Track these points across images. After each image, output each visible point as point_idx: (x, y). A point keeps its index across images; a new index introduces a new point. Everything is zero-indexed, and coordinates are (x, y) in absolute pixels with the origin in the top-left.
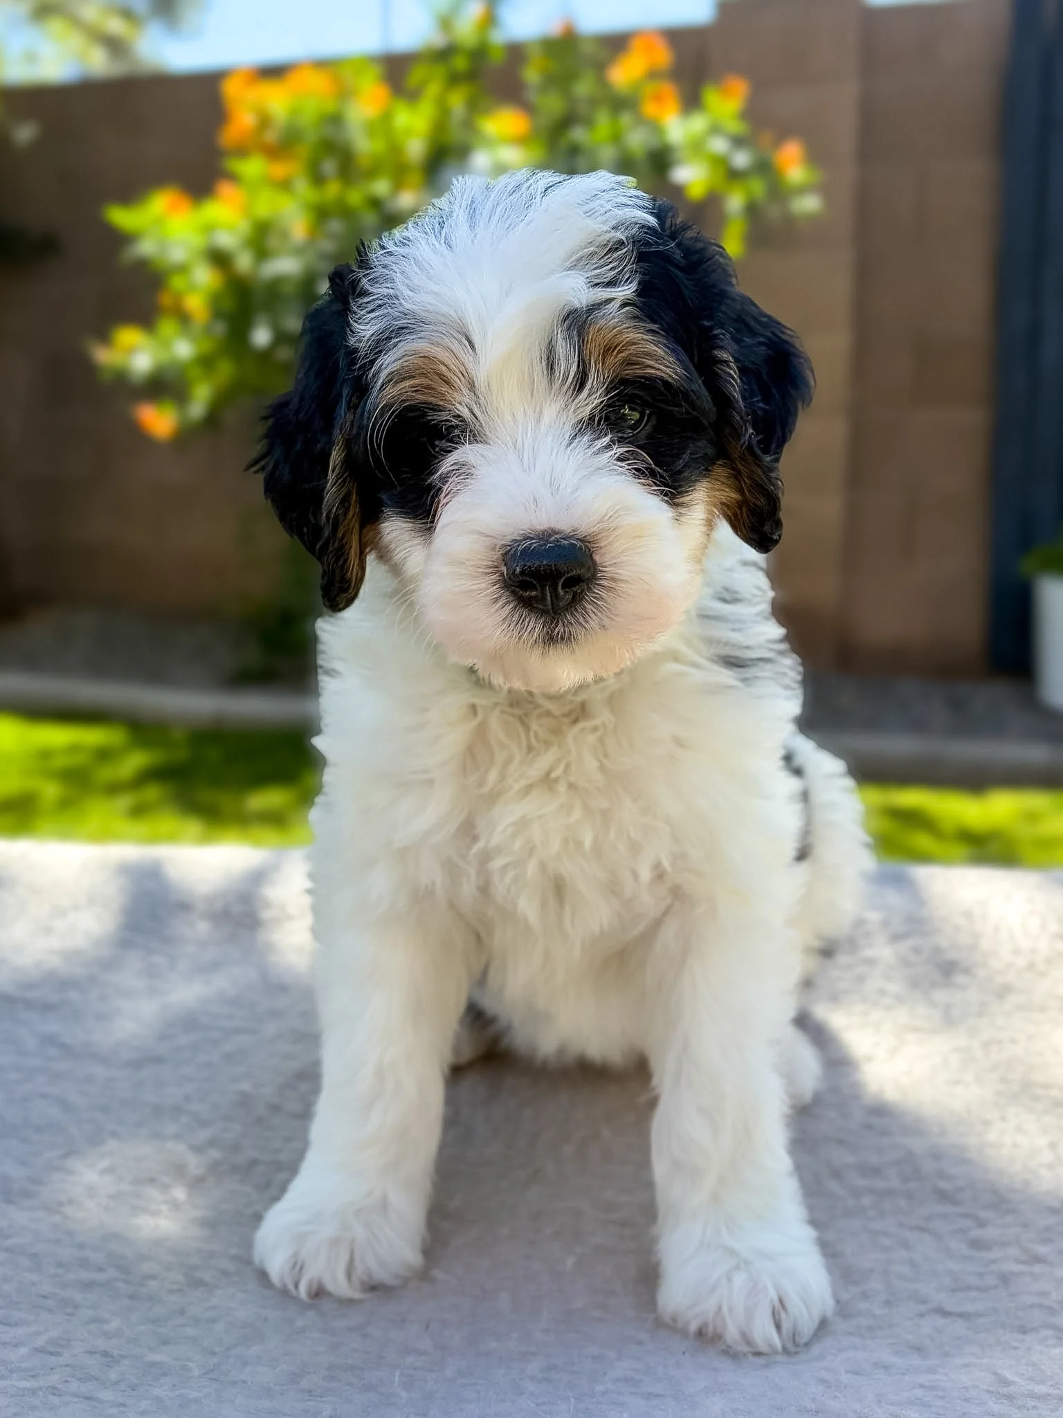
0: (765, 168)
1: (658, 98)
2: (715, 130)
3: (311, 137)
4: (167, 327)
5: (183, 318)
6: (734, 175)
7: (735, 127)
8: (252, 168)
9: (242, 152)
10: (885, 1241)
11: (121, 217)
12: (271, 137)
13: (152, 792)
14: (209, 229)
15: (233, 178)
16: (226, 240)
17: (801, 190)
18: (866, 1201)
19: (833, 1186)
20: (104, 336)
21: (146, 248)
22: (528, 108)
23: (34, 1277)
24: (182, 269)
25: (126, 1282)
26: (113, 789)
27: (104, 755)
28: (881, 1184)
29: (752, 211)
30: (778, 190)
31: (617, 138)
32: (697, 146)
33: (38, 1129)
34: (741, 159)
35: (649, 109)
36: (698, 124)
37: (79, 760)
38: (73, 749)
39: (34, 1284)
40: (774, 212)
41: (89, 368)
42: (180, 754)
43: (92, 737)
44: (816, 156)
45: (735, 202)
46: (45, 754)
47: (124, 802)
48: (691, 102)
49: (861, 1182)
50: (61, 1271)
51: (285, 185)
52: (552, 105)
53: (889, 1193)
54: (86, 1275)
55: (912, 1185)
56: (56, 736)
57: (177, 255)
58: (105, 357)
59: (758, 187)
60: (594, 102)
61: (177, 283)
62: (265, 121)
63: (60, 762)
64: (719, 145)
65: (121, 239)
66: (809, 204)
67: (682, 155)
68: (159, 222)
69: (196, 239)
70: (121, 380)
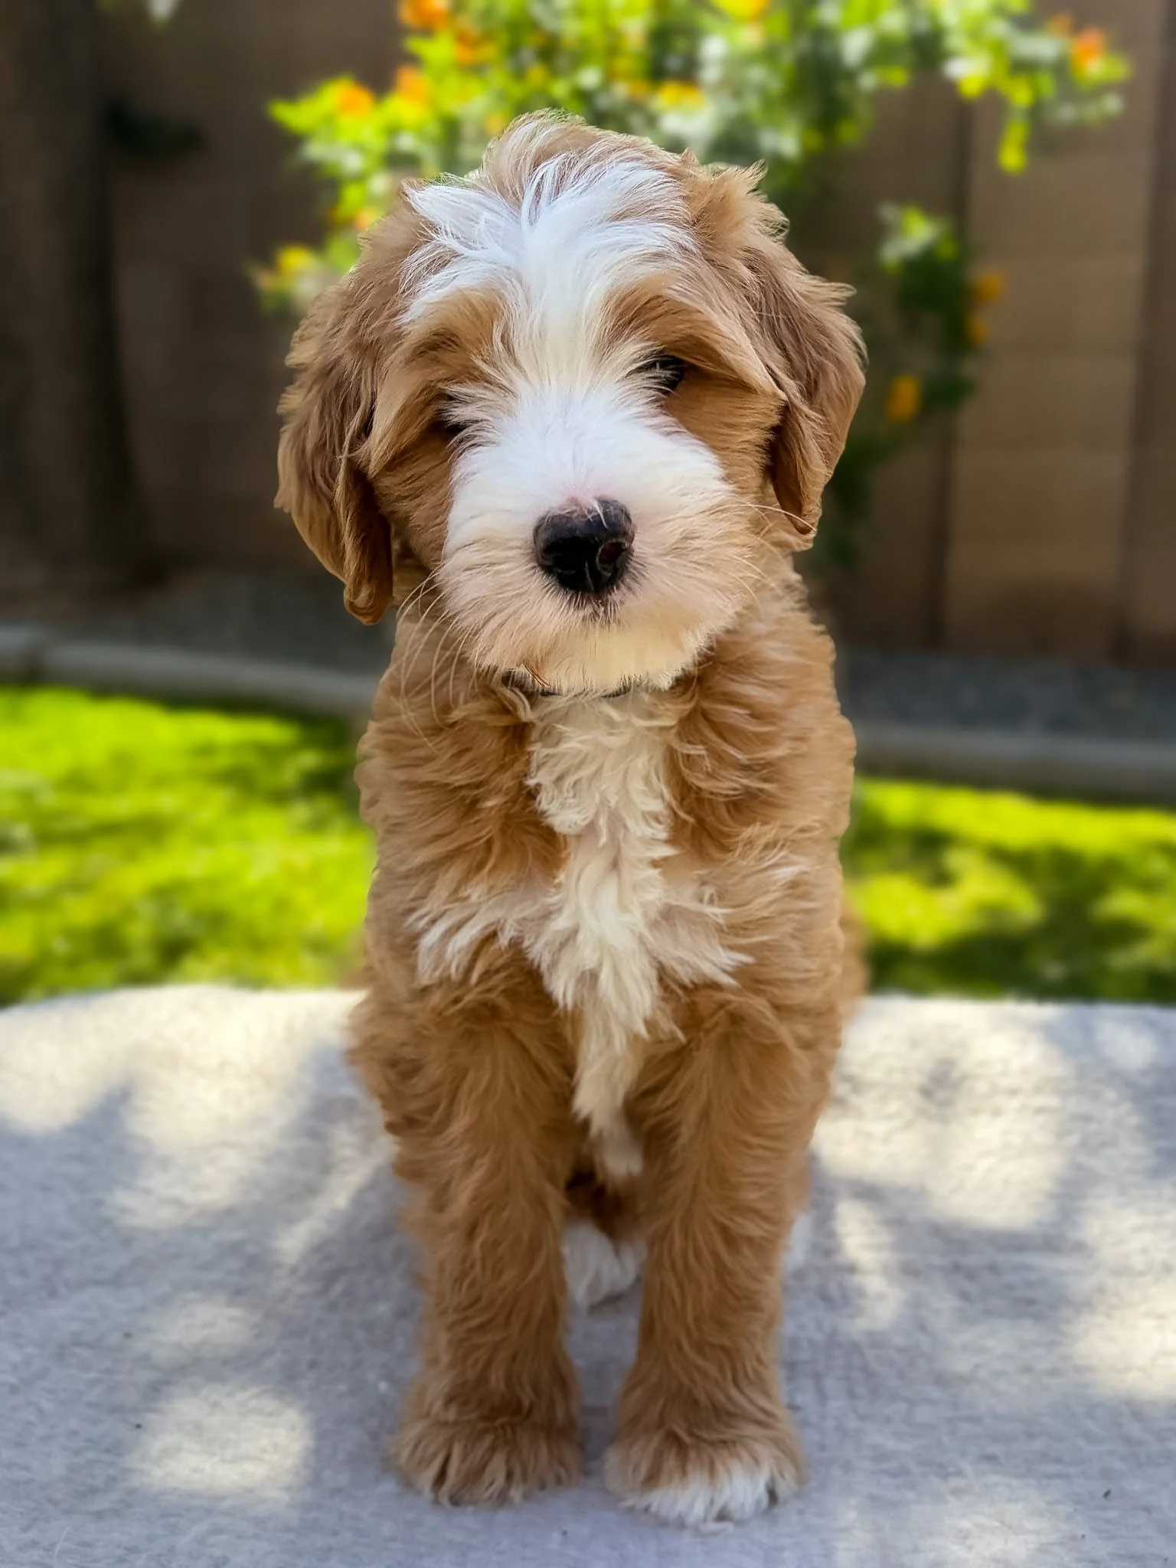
4: (340, 248)
6: (1018, 66)
7: (1021, 5)
8: (438, 50)
9: (427, 31)
11: (295, 115)
14: (393, 131)
15: (414, 61)
16: (411, 143)
20: (268, 259)
24: (357, 178)
26: (279, 798)
27: (270, 754)
32: (975, 31)
41: (248, 294)
43: (268, 731)
46: (205, 750)
47: (301, 811)
51: (476, 71)
57: (353, 162)
58: (267, 282)
61: (352, 195)
63: (223, 761)
65: (292, 141)
67: (955, 41)
68: (329, 120)
69: (377, 143)
70: (286, 309)
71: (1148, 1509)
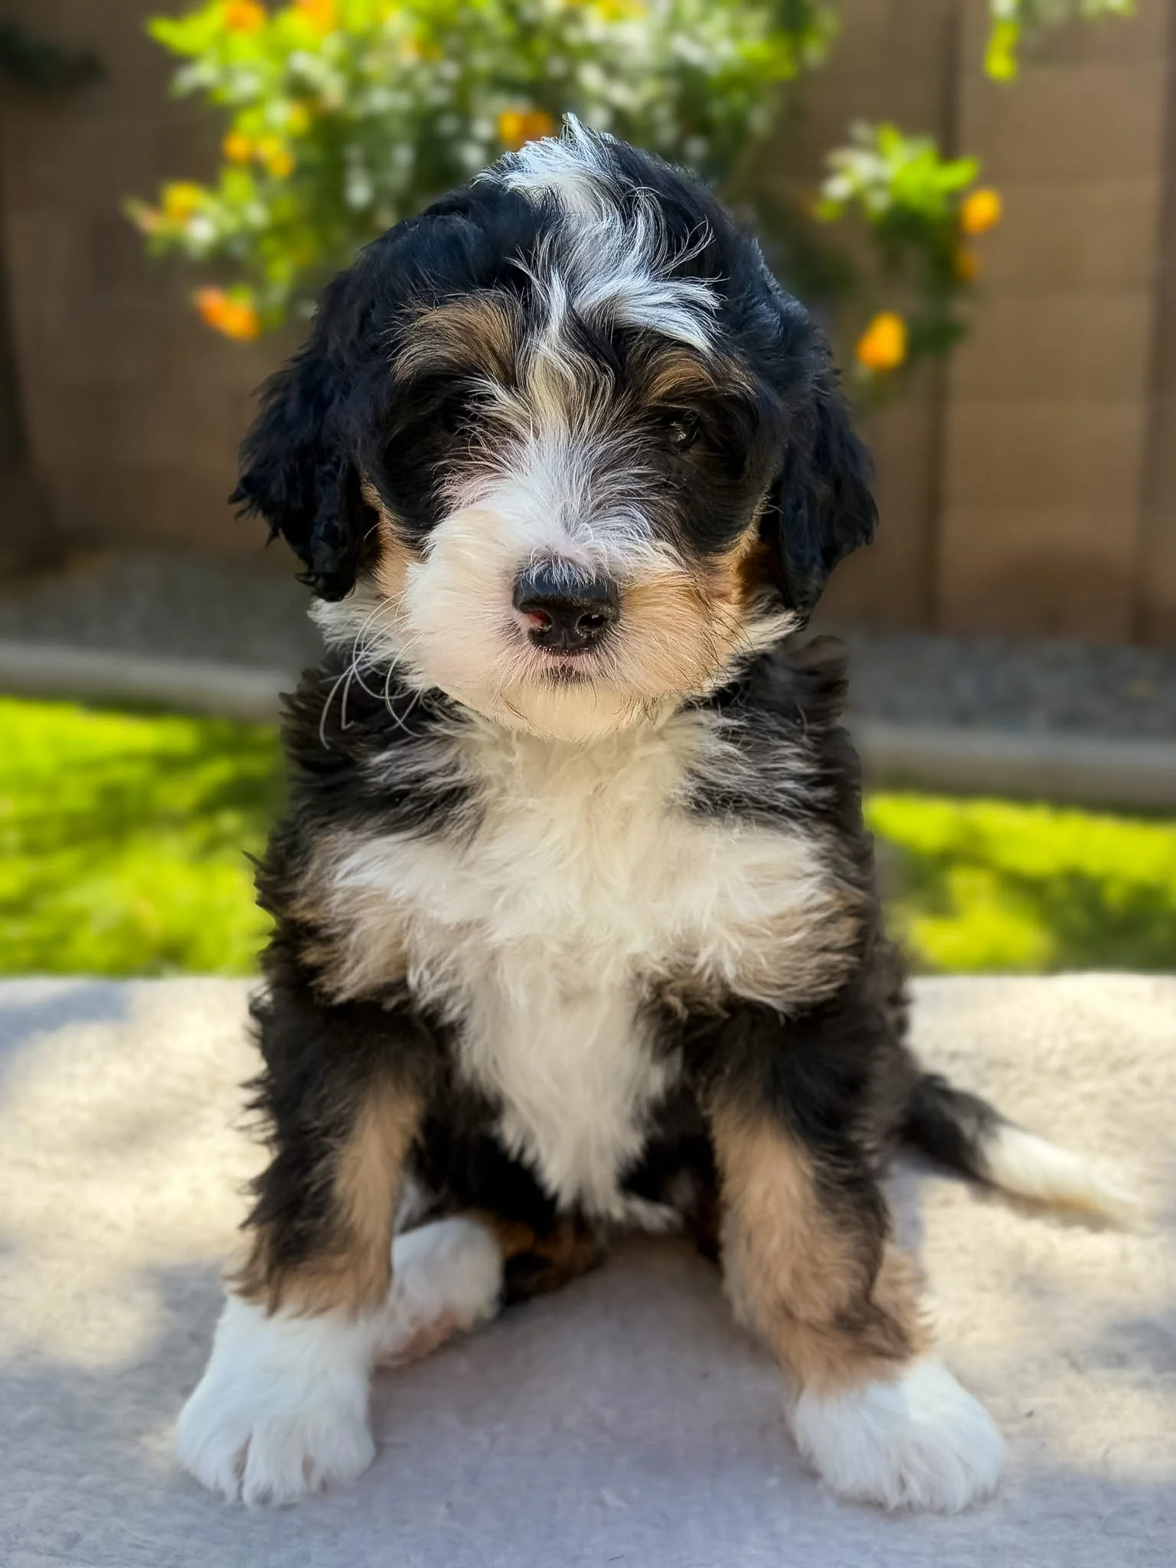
4: (237, 184)
5: (257, 171)
11: (167, 32)
14: (286, 50)
16: (307, 65)
20: (154, 200)
24: (252, 105)
27: (168, 764)
41: (134, 236)
57: (246, 85)
58: (149, 222)
61: (248, 124)
65: (174, 61)
68: (219, 40)
70: (176, 252)
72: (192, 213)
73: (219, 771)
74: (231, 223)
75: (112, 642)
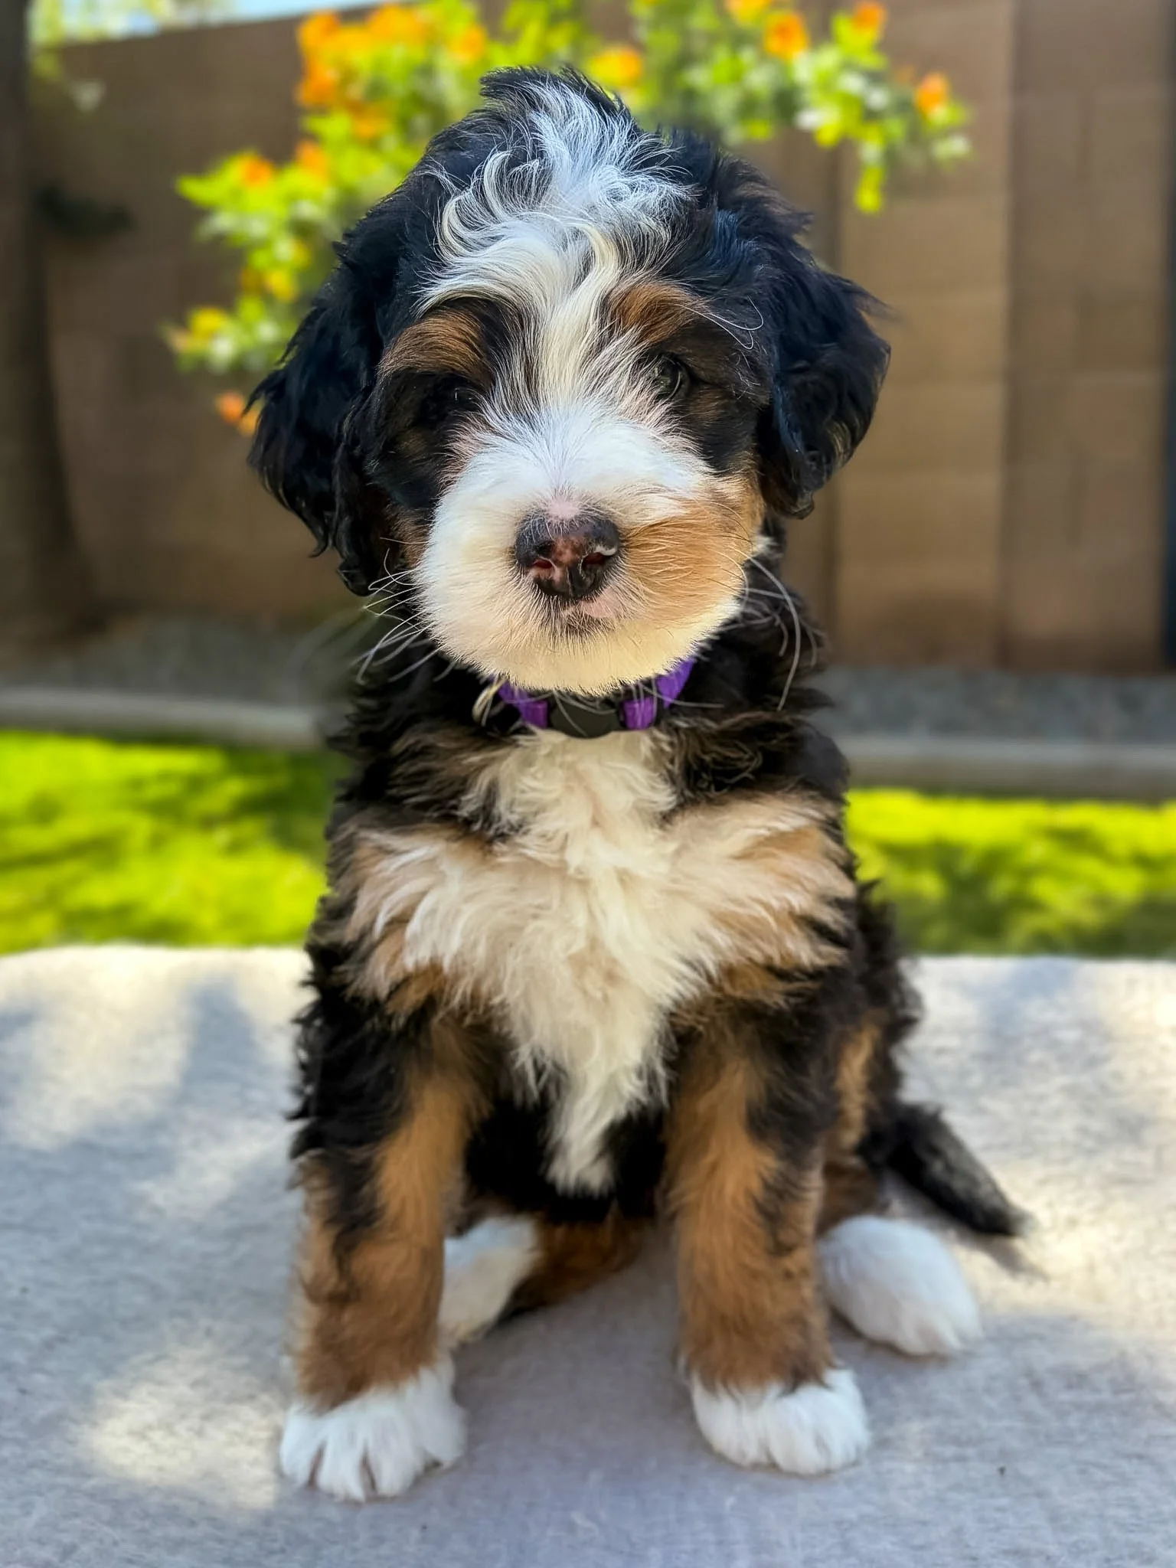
0: (905, 107)
1: (783, 32)
2: (848, 66)
3: (399, 88)
4: (250, 308)
5: (267, 297)
6: (870, 116)
7: (872, 61)
8: (335, 126)
9: (323, 109)
10: (1099, 1475)
11: (196, 189)
12: (356, 91)
13: (250, 827)
14: (292, 199)
15: (314, 138)
16: (310, 210)
17: (948, 132)
18: (1073, 1421)
19: (1032, 1402)
20: (182, 322)
21: (223, 222)
22: (639, 47)
23: (117, 1534)
24: (264, 244)
25: (221, 1541)
26: (208, 823)
27: (196, 784)
28: (1089, 1398)
29: (891, 158)
30: (918, 134)
31: (737, 78)
32: (827, 86)
33: (125, 1323)
34: (878, 98)
35: (773, 44)
36: (829, 58)
37: (171, 789)
38: (164, 777)
39: (115, 1543)
40: (914, 160)
41: (166, 355)
42: (281, 780)
43: (184, 762)
44: (963, 91)
45: (871, 148)
46: (137, 783)
47: (222, 836)
48: (821, 34)
49: (1066, 1396)
50: (147, 1524)
51: (373, 144)
52: (664, 42)
53: (1099, 1408)
54: (174, 1531)
55: (1126, 1397)
56: (147, 762)
57: (258, 228)
58: (185, 344)
59: (896, 128)
60: (713, 38)
61: (259, 259)
62: (348, 76)
63: (154, 792)
64: (853, 84)
65: (199, 213)
66: (955, 147)
67: (811, 96)
68: (236, 194)
69: (279, 212)
70: (202, 368)
71: (1040, 1495)
72: (213, 335)
73: (235, 788)
74: (246, 341)
75: (150, 686)
